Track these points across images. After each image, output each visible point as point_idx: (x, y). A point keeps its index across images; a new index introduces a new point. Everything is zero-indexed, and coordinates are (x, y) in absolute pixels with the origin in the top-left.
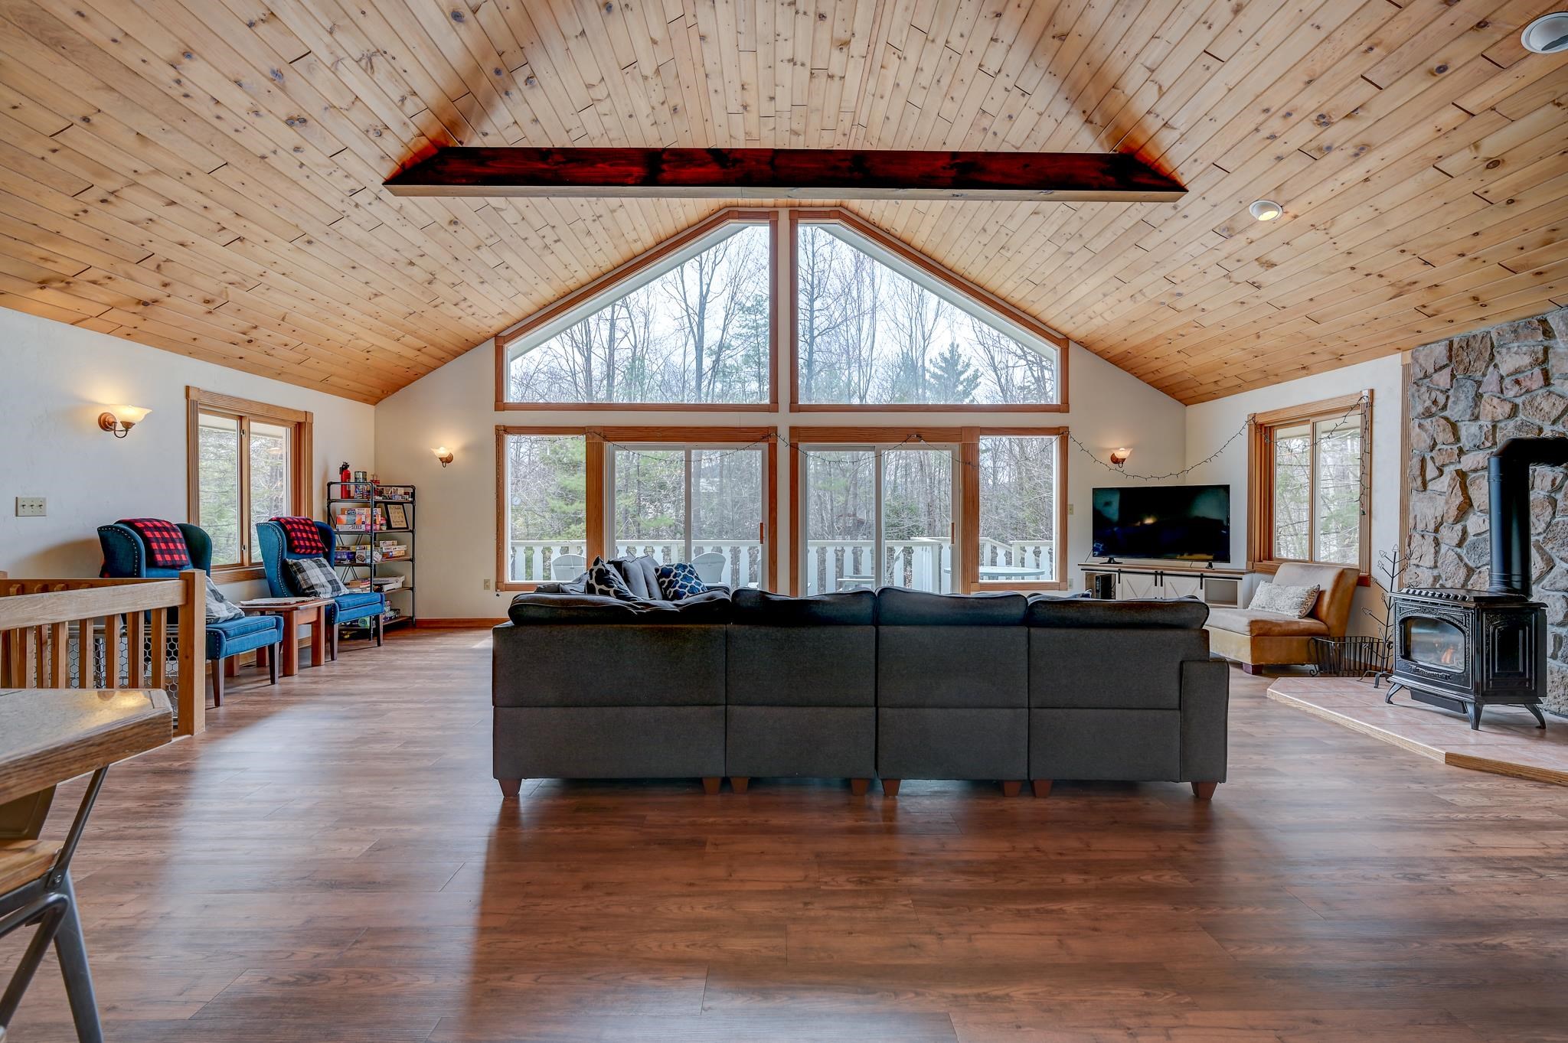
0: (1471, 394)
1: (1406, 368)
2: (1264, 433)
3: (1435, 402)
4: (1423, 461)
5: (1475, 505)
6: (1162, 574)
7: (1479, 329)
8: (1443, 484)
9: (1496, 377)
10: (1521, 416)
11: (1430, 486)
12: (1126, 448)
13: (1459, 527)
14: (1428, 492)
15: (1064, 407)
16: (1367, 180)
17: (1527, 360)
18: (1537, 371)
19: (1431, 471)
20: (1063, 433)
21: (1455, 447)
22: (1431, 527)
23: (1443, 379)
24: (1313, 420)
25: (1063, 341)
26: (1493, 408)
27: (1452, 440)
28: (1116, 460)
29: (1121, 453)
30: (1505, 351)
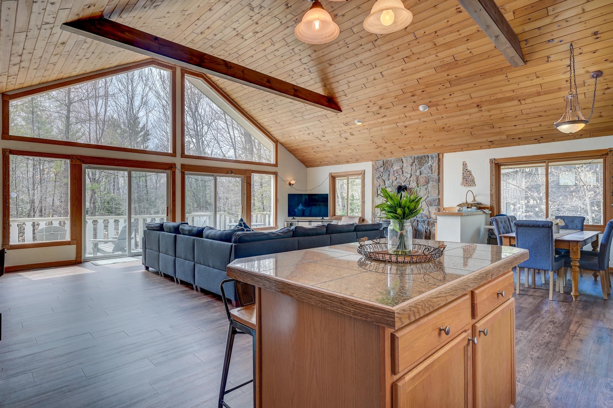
0: (388, 174)
1: (373, 166)
2: (333, 178)
3: (380, 175)
4: (377, 189)
6: (311, 222)
7: (389, 159)
9: (393, 171)
10: (398, 180)
12: (294, 180)
14: (378, 197)
15: (276, 165)
16: (383, 122)
17: (399, 168)
18: (401, 170)
20: (275, 174)
21: (384, 186)
23: (382, 169)
24: (348, 176)
25: (276, 142)
26: (392, 178)
27: (384, 184)
28: (290, 184)
29: (293, 182)
30: (395, 165)
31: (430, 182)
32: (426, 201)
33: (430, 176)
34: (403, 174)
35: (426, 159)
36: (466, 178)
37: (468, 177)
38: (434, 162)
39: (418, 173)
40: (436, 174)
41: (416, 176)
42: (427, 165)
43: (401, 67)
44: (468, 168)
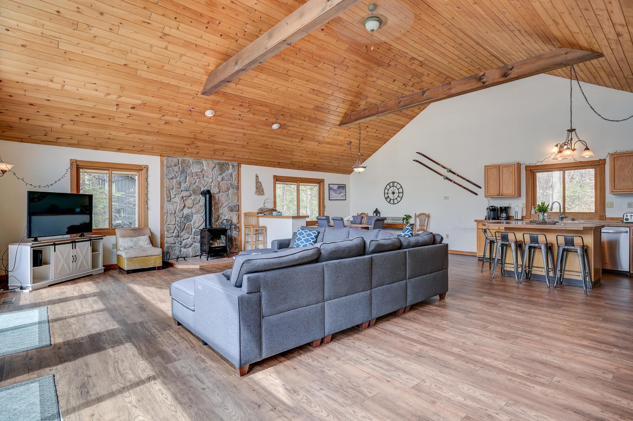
0: (185, 175)
1: (162, 162)
2: (78, 168)
3: (175, 175)
4: (170, 192)
5: (187, 206)
6: (75, 242)
7: (187, 158)
8: (177, 199)
9: (191, 173)
10: (197, 184)
11: (172, 200)
12: (7, 163)
13: (182, 212)
14: (171, 202)
17: (200, 170)
18: (201, 173)
19: (172, 196)
22: (173, 212)
23: (176, 169)
24: (111, 170)
26: (191, 180)
27: (180, 187)
29: (4, 167)
30: (194, 166)
31: (231, 189)
32: (227, 207)
33: (231, 183)
34: (203, 177)
35: (227, 166)
36: (258, 188)
37: (260, 188)
38: (235, 170)
39: (219, 179)
40: (236, 183)
41: (218, 181)
42: (228, 172)
43: (301, 93)
44: (259, 180)
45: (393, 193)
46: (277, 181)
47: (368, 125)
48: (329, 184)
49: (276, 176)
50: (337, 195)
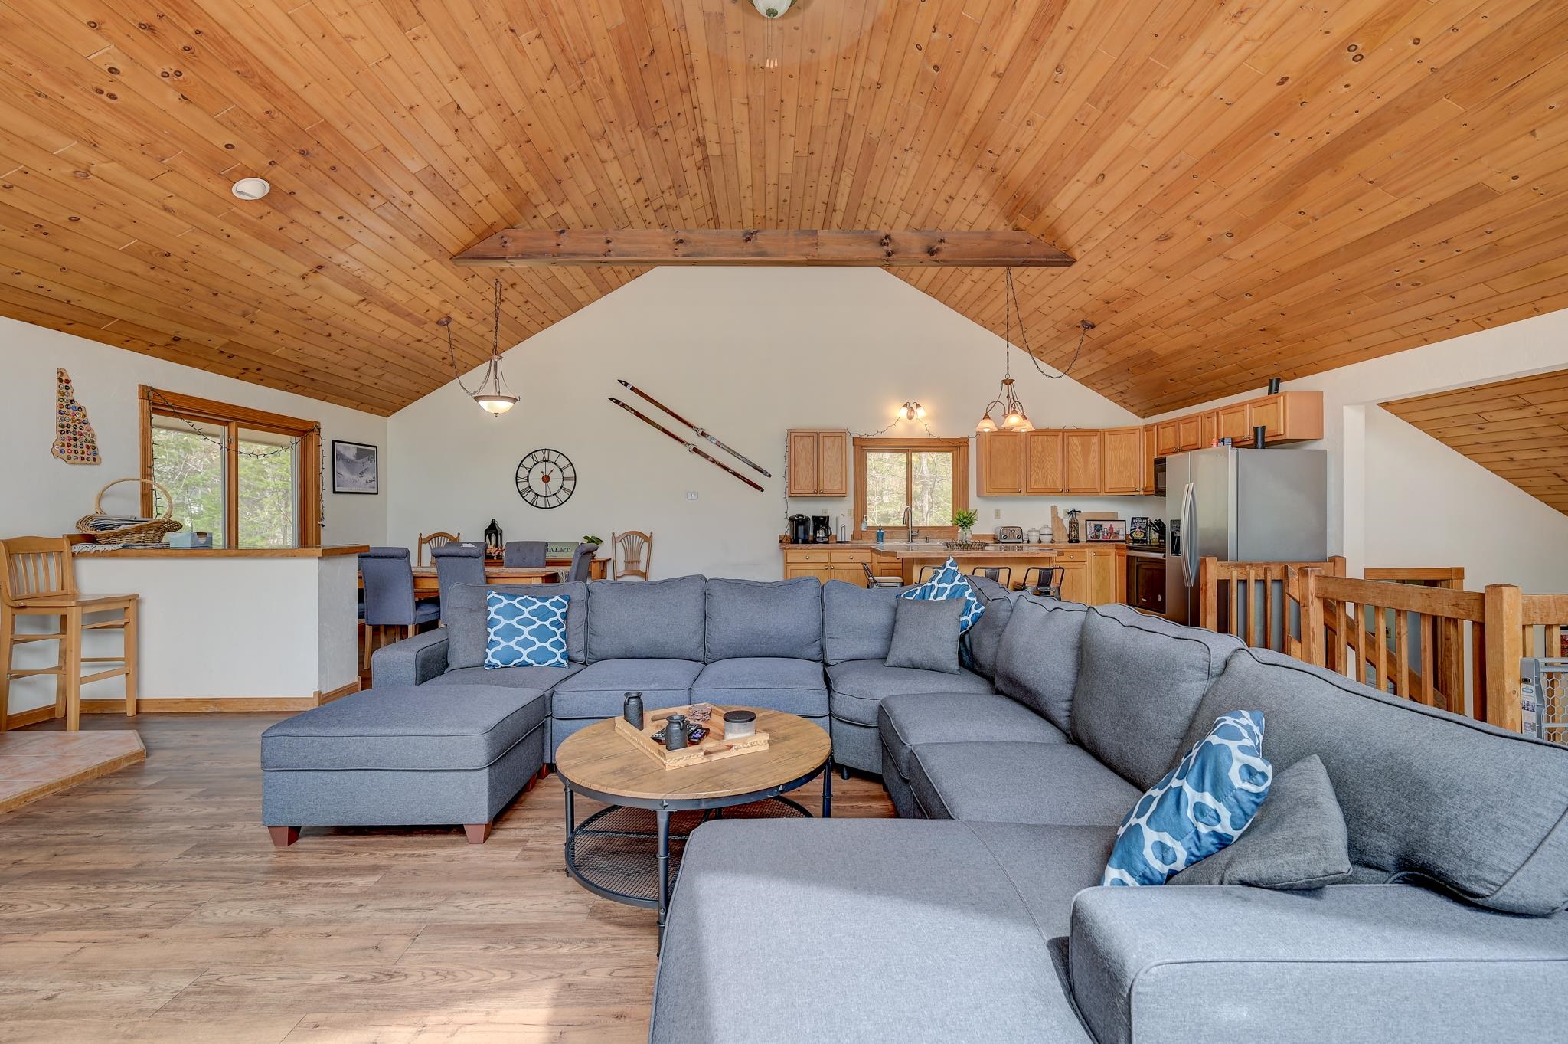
36: (71, 429)
37: (78, 430)
43: (418, 99)
44: (75, 397)
45: (546, 479)
46: (155, 411)
47: (517, 280)
48: (334, 441)
49: (152, 389)
50: (355, 477)
